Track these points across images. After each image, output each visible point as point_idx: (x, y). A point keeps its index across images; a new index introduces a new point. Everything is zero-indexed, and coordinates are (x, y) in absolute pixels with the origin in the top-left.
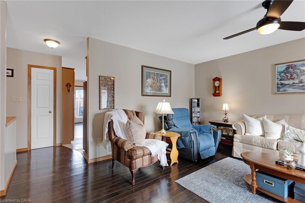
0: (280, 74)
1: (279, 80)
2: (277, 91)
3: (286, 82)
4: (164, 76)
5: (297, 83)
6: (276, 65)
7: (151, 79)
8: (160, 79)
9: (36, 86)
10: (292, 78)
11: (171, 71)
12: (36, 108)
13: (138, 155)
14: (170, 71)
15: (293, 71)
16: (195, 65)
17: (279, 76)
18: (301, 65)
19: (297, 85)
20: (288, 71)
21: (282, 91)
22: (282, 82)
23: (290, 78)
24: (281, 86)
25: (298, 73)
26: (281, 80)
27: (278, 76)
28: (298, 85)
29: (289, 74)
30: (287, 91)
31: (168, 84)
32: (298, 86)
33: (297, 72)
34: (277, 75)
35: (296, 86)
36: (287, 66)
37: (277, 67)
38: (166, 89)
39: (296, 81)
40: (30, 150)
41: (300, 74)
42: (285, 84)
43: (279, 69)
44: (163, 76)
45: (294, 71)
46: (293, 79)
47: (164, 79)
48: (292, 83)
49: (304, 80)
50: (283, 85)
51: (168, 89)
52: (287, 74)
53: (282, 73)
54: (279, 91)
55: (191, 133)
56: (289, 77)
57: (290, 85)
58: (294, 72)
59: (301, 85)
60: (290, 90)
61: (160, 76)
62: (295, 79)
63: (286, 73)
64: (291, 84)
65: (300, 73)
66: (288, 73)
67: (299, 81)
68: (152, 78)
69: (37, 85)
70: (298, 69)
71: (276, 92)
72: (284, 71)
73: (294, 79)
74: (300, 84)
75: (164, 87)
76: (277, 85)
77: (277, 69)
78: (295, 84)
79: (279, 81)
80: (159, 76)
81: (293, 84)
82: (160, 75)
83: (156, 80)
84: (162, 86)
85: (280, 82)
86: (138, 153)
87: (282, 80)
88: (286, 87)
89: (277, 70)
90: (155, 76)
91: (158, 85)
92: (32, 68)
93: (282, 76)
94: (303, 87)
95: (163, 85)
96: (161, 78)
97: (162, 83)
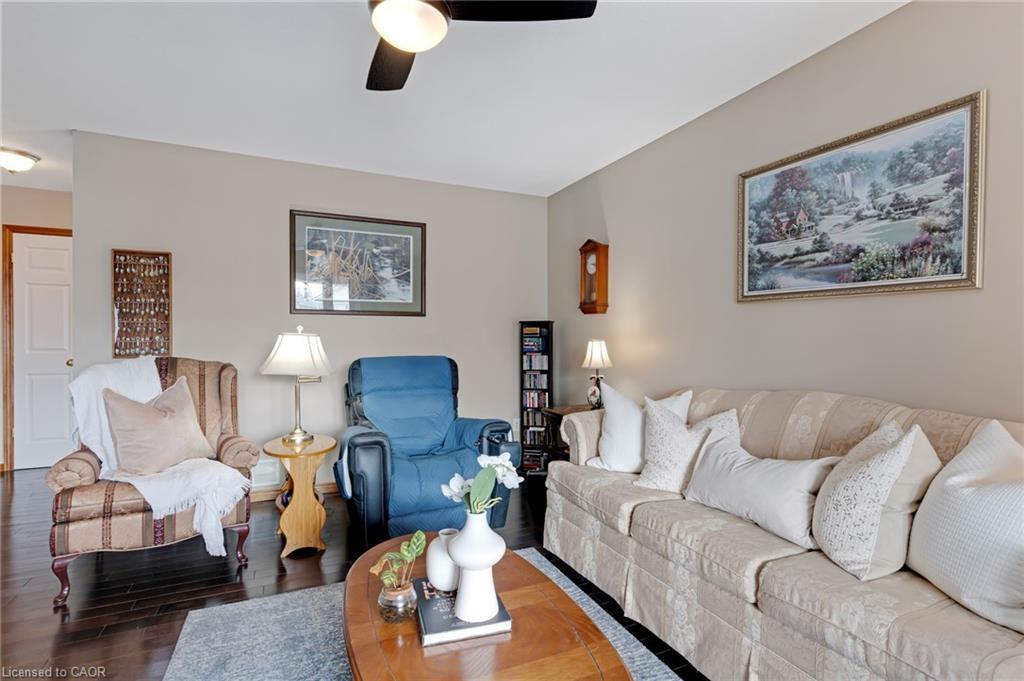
0: (758, 215)
1: (755, 239)
2: (750, 290)
3: (776, 249)
4: (391, 243)
5: (807, 253)
6: (745, 176)
7: (331, 255)
8: (373, 253)
9: (27, 286)
10: (794, 229)
11: (425, 225)
12: (27, 351)
13: (72, 510)
14: (423, 226)
15: (798, 199)
16: (549, 198)
17: (755, 224)
18: (822, 167)
19: (807, 261)
20: (780, 199)
21: (764, 289)
22: (764, 247)
23: (787, 232)
24: (759, 266)
25: (813, 207)
26: (761, 241)
27: (752, 222)
28: (811, 260)
29: (785, 213)
30: (779, 288)
31: (411, 270)
32: (812, 263)
33: (809, 201)
34: (750, 219)
35: (806, 264)
36: (777, 176)
37: (750, 187)
38: (404, 290)
39: (806, 244)
40: (12, 472)
41: (818, 209)
42: (772, 257)
43: (754, 193)
44: (388, 245)
45: (800, 196)
46: (796, 234)
47: (394, 252)
48: (791, 253)
49: (830, 235)
50: (767, 260)
51: (411, 288)
52: (778, 215)
53: (764, 209)
54: (755, 289)
55: (356, 446)
56: (785, 225)
57: (787, 260)
58: (799, 204)
59: (820, 257)
60: (787, 282)
61: (374, 245)
62: (803, 234)
63: (774, 210)
64: (791, 258)
65: (818, 205)
66: (781, 210)
67: (815, 242)
68: (337, 252)
69: (29, 284)
70: (814, 189)
71: (745, 294)
72: (770, 199)
73: (799, 232)
74: (817, 254)
75: (394, 282)
76: (749, 261)
77: (750, 194)
78: (802, 254)
79: (755, 243)
80: (368, 245)
81: (795, 256)
82: (374, 239)
83: (352, 259)
84: (382, 279)
85: (759, 251)
86: (74, 503)
87: (764, 242)
88: (776, 268)
89: (750, 200)
90: (348, 244)
91: (366, 276)
92: (15, 235)
93: (764, 222)
94: (826, 268)
95: (387, 273)
96: (375, 251)
97: (382, 268)
